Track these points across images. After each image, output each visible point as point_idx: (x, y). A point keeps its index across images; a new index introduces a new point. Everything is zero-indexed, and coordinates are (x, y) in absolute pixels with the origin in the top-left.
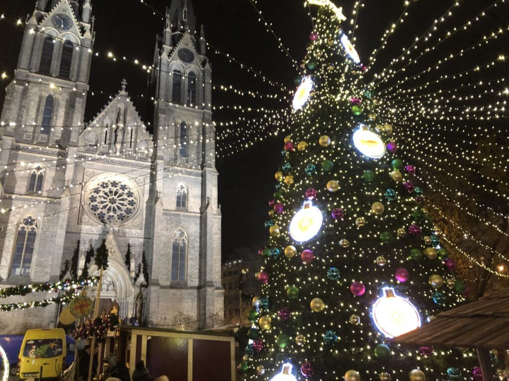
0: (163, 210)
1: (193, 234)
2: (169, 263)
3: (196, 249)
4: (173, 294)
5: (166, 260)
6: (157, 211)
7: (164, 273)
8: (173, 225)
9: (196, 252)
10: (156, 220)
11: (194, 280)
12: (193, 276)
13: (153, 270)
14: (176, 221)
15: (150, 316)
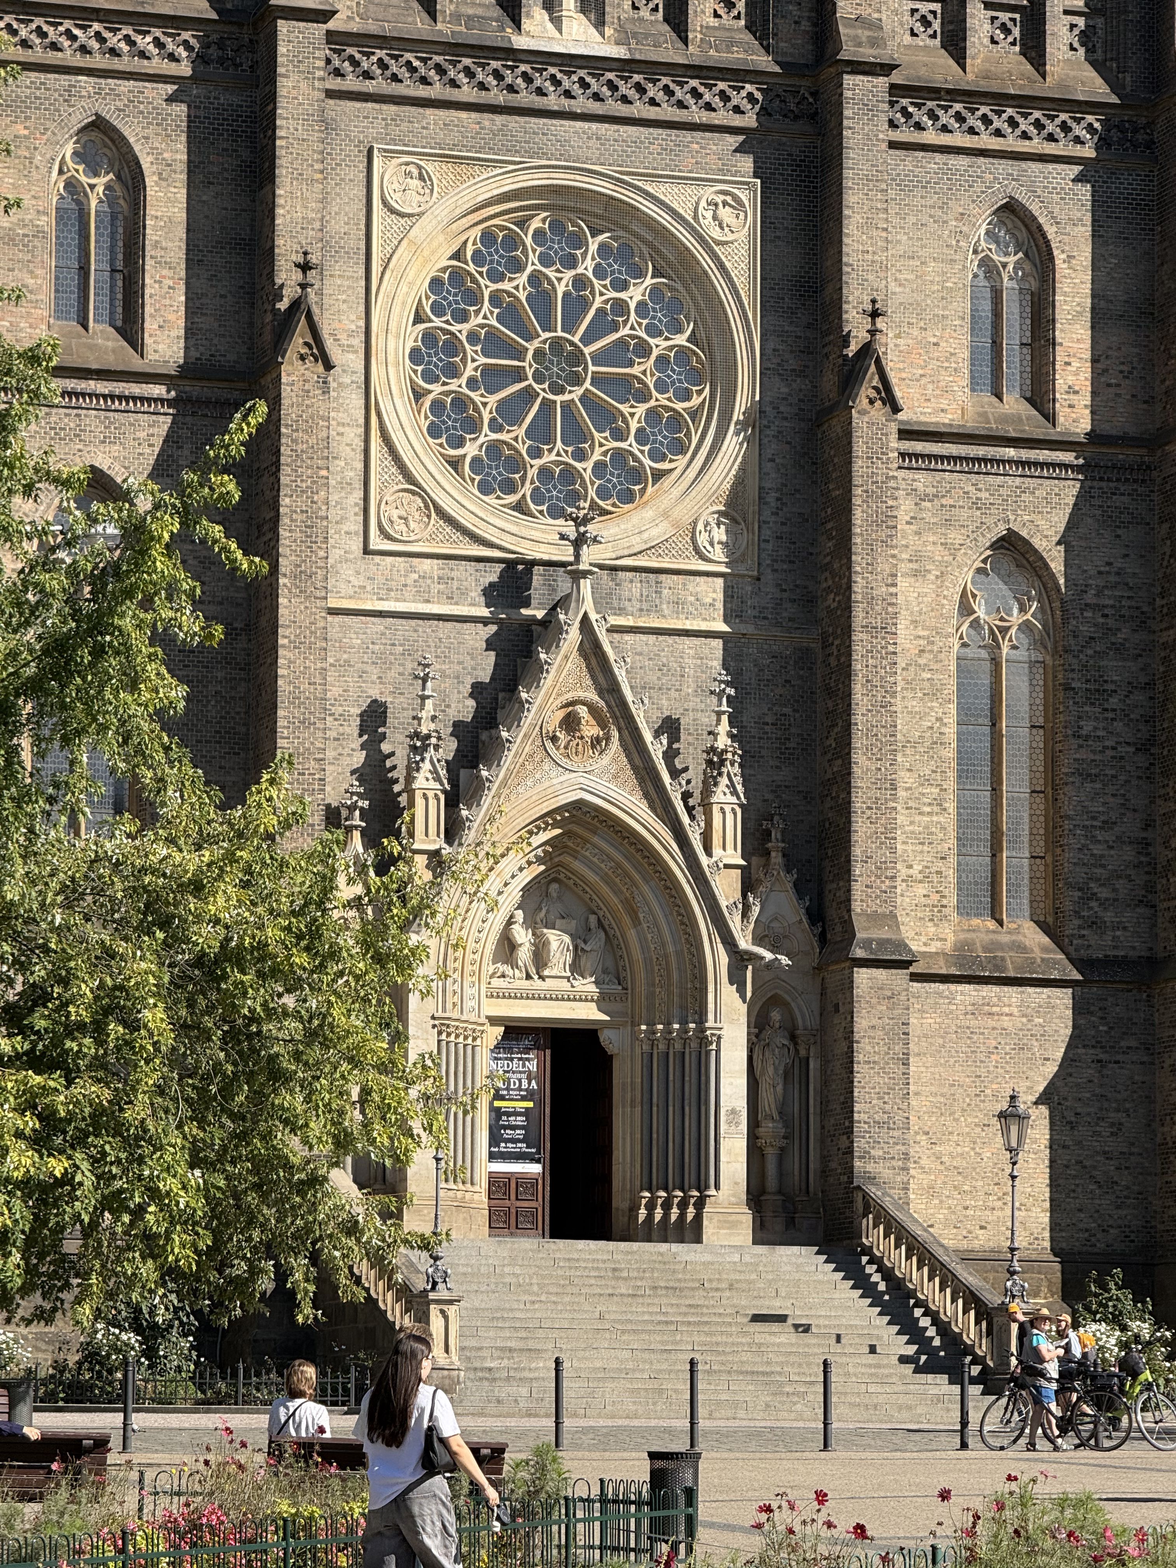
0: (906, 434)
1: (1090, 597)
2: (939, 803)
3: (1114, 702)
4: (976, 1011)
5: (926, 781)
6: (859, 448)
7: (917, 867)
8: (955, 536)
9: (1118, 725)
10: (858, 516)
11: (1109, 916)
12: (1104, 893)
13: (857, 851)
14: (976, 505)
15: (860, 1144)
